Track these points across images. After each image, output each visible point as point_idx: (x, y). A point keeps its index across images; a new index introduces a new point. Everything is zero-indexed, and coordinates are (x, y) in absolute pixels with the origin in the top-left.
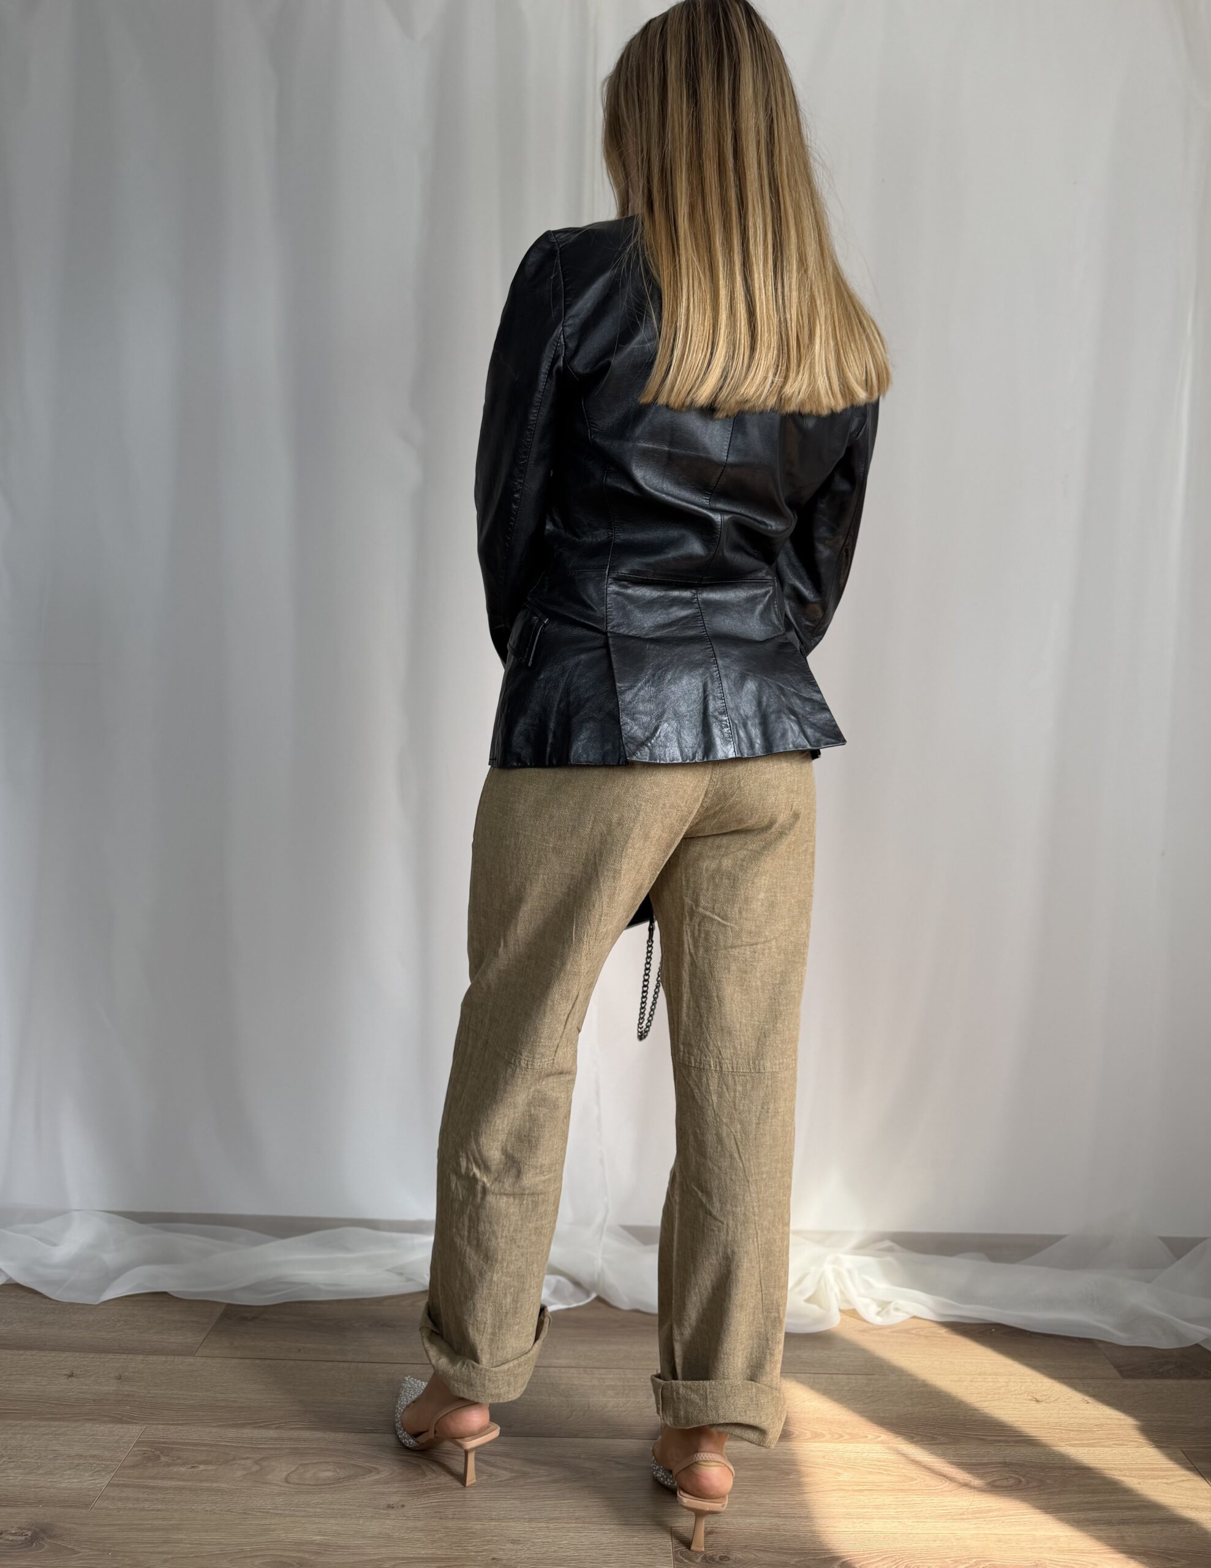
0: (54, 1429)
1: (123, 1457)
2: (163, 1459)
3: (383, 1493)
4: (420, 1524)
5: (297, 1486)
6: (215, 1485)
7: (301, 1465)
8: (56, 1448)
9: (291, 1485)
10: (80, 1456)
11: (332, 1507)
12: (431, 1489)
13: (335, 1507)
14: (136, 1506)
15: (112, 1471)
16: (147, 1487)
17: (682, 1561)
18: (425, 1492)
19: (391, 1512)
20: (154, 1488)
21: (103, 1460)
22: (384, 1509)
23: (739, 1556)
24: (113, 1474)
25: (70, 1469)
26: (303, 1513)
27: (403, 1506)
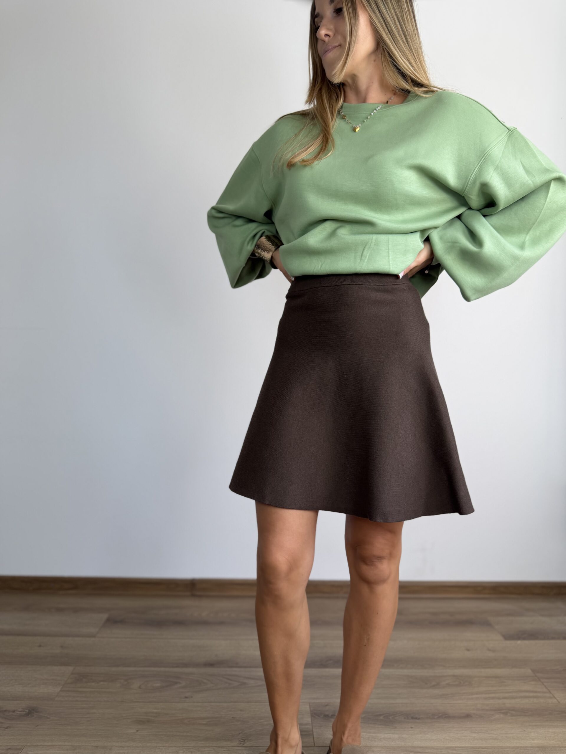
0: (34, 668)
1: (66, 679)
2: (84, 680)
3: (183, 692)
4: (199, 704)
5: (144, 690)
6: (108, 690)
7: (146, 681)
8: (36, 676)
10: (47, 679)
11: (160, 698)
12: (203, 690)
14: (73, 699)
15: (62, 685)
16: (78, 691)
19: (187, 699)
21: (57, 681)
22: (183, 698)
25: (43, 684)
26: (148, 701)
27: (192, 697)
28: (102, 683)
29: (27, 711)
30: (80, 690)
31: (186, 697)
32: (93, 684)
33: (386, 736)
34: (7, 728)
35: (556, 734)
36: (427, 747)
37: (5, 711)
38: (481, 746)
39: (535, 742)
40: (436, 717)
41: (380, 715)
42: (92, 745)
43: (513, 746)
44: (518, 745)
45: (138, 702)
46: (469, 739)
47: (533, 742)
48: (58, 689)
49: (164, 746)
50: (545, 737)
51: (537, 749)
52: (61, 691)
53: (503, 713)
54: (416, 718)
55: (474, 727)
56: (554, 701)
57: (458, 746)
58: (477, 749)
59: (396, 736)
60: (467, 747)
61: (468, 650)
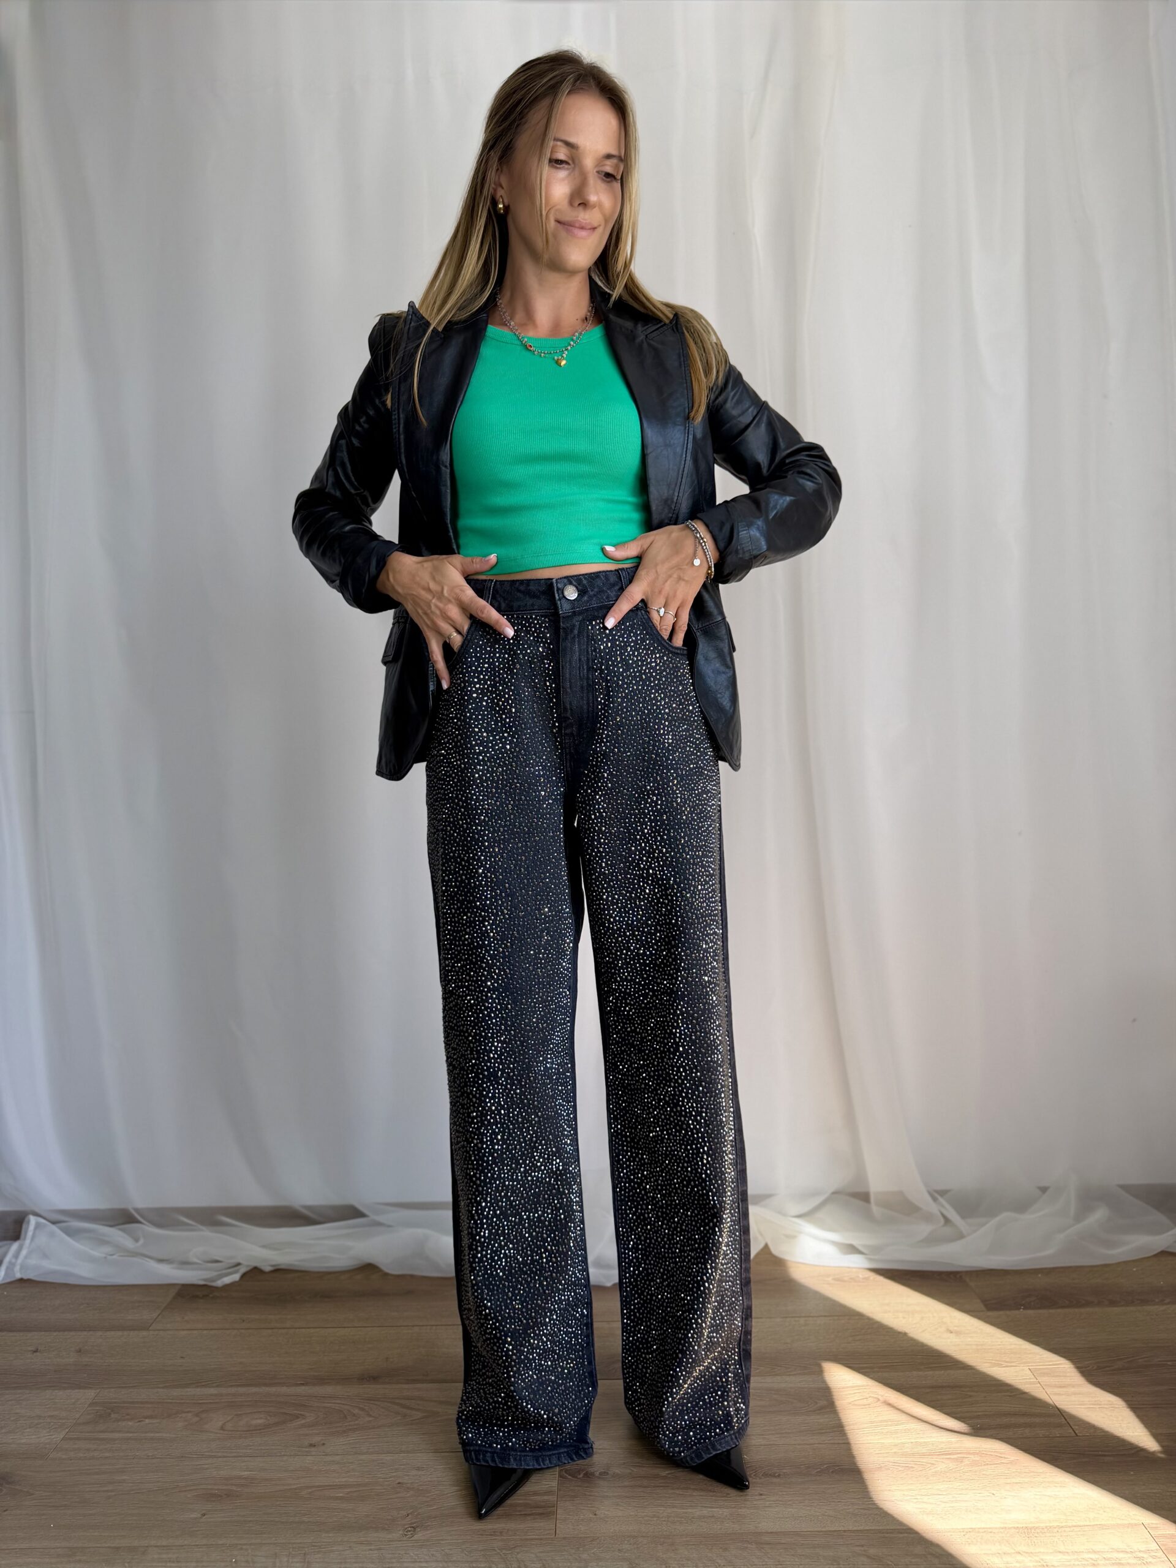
0: (18, 1396)
1: (77, 1416)
2: (113, 1416)
3: (307, 1435)
4: (337, 1458)
5: (230, 1433)
6: (157, 1435)
7: (236, 1415)
8: (18, 1411)
9: (227, 1432)
10: (39, 1417)
11: (260, 1448)
12: (350, 1430)
13: (263, 1448)
15: (67, 1428)
16: (97, 1439)
17: (565, 1478)
18: (344, 1432)
19: (313, 1449)
20: (103, 1439)
21: (60, 1419)
22: (306, 1448)
23: (617, 1471)
24: (67, 1430)
25: (30, 1427)
26: (235, 1454)
27: (324, 1444)
30: (102, 1436)
31: (312, 1445)
32: (130, 1423)
33: (705, 1512)
39: (1012, 1517)
40: (814, 1472)
45: (214, 1457)
47: (1007, 1517)
48: (58, 1436)
50: (1034, 1507)
51: (1013, 1530)
52: (63, 1439)
58: (887, 1535)
59: (726, 1512)
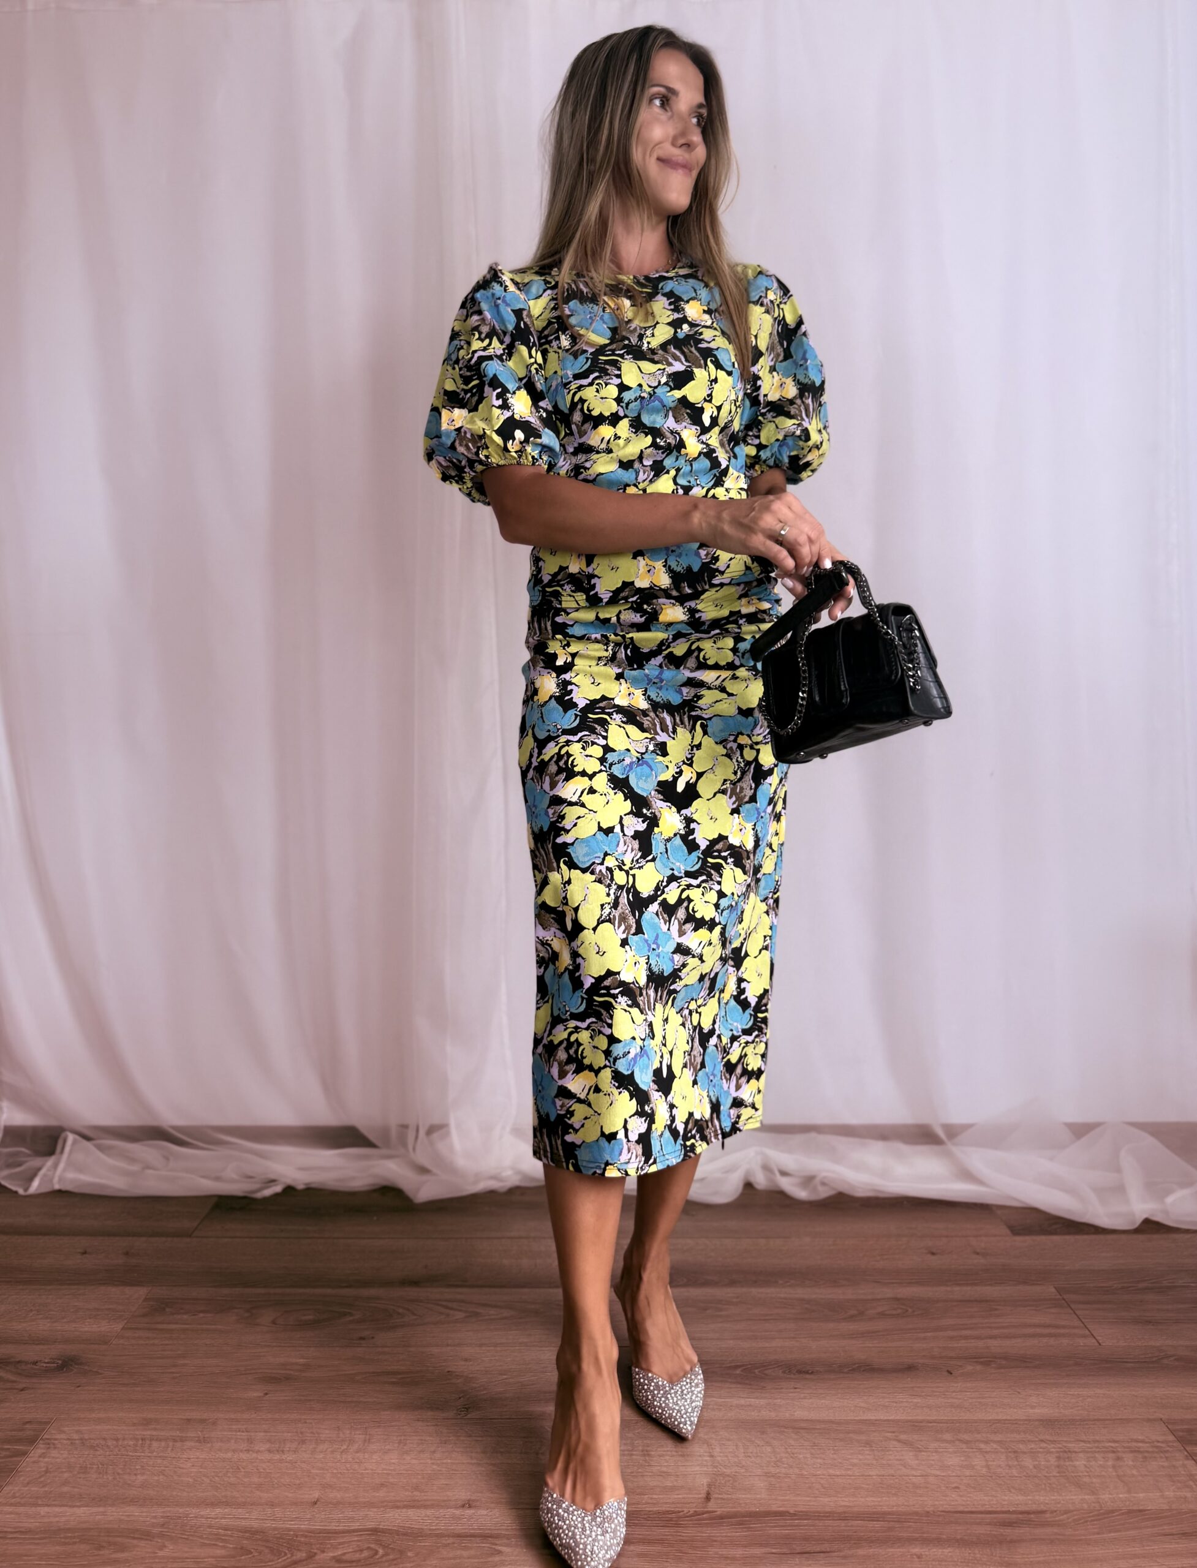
1: (134, 1309)
3: (355, 1330)
5: (282, 1326)
6: (213, 1327)
7: (286, 1311)
8: (76, 1304)
9: (277, 1326)
10: (98, 1309)
11: (312, 1340)
13: (315, 1340)
14: (147, 1342)
16: (156, 1329)
19: (362, 1342)
20: (162, 1330)
21: (118, 1311)
22: (356, 1340)
24: (126, 1321)
25: (90, 1318)
27: (373, 1338)
28: (201, 1315)
29: (60, 1362)
30: (160, 1326)
31: (362, 1338)
32: (185, 1317)
34: (22, 1390)
35: (1080, 1399)
36: (819, 1421)
37: (19, 1362)
38: (928, 1418)
39: (1037, 1411)
40: (846, 1370)
41: (737, 1367)
42: (180, 1417)
43: (990, 1418)
44: (999, 1417)
45: (269, 1346)
46: (906, 1407)
47: (1031, 1411)
48: (118, 1327)
49: (314, 1419)
50: (1058, 1404)
51: (1037, 1423)
52: (123, 1329)
53: (981, 1363)
54: (807, 1373)
55: (919, 1387)
56: (1091, 1342)
57: (882, 1418)
59: (763, 1402)
60: (898, 1421)
61: (933, 1254)
